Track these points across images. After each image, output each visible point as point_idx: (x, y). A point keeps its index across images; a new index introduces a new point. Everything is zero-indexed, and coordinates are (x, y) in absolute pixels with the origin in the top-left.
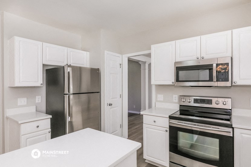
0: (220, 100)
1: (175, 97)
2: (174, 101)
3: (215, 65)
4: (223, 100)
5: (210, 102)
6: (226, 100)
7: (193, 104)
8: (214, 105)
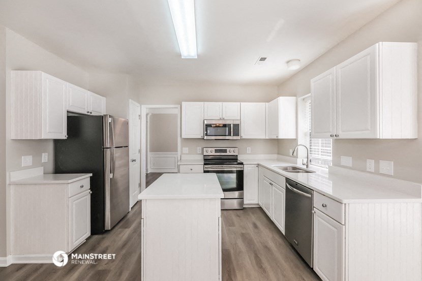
0: (232, 149)
1: (199, 149)
2: (198, 152)
3: (232, 126)
4: (233, 149)
5: (225, 151)
6: (235, 149)
7: (214, 153)
8: (228, 154)
